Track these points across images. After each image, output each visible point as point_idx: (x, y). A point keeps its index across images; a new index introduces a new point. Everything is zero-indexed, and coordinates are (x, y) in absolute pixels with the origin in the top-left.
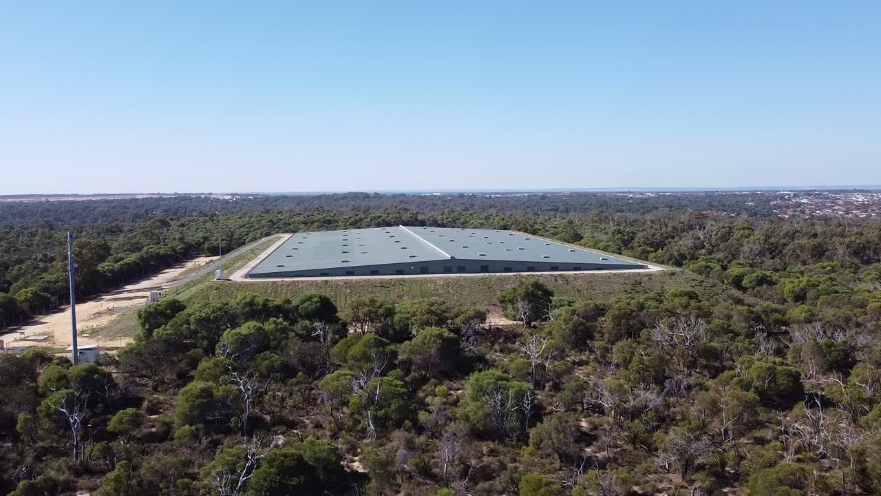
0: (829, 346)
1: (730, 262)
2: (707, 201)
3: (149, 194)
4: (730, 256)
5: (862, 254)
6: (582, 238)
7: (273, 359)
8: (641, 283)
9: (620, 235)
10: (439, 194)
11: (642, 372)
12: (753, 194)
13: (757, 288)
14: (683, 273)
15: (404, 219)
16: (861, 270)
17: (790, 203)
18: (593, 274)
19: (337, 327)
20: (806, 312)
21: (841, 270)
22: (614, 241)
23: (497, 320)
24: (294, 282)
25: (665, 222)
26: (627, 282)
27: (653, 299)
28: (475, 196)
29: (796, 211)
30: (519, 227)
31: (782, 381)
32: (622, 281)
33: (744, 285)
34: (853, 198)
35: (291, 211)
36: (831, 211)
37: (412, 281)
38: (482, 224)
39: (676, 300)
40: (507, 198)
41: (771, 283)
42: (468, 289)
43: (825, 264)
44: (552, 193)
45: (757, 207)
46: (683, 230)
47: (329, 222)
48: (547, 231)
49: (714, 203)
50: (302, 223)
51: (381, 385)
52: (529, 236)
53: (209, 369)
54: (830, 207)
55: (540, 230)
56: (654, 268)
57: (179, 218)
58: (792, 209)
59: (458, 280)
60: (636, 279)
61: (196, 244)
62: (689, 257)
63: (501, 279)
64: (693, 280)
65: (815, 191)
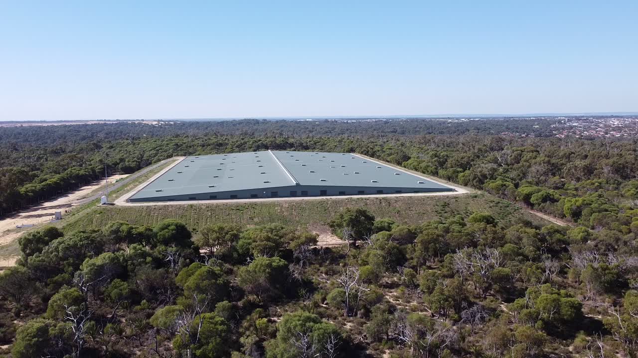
0: (605, 269)
1: (521, 180)
2: (506, 124)
3: (98, 120)
4: (521, 175)
5: (622, 172)
6: (409, 158)
7: (122, 287)
8: (449, 204)
9: (436, 158)
10: (311, 120)
11: (442, 302)
12: (538, 119)
13: (542, 204)
14: (483, 196)
15: (277, 142)
16: (622, 185)
17: (566, 126)
18: (411, 197)
19: (189, 251)
20: (583, 232)
21: (607, 186)
22: (432, 162)
23: (328, 240)
24: (165, 206)
25: (472, 145)
26: (438, 204)
27: (457, 223)
28: (336, 121)
29: (570, 132)
30: (362, 150)
31: (566, 312)
32: (434, 203)
33: (532, 202)
34: (611, 122)
35: (194, 136)
36: (594, 132)
37: (262, 204)
38: (336, 146)
39: (476, 225)
40: (360, 122)
41: (554, 201)
42: (307, 211)
43: (593, 181)
44: (393, 119)
45: (541, 129)
46: (486, 151)
47: (221, 145)
48: (384, 152)
49: (511, 126)
50: (200, 146)
51: (202, 323)
52: (367, 158)
53: (59, 300)
54: (594, 129)
55: (379, 151)
56: (461, 191)
57: (110, 142)
58: (566, 131)
59: (301, 202)
60: (445, 201)
61: (113, 164)
62: (489, 177)
63: (336, 202)
64: (491, 202)
65: (583, 117)
